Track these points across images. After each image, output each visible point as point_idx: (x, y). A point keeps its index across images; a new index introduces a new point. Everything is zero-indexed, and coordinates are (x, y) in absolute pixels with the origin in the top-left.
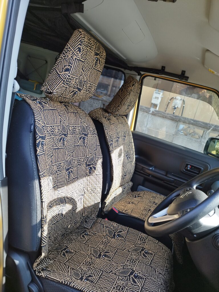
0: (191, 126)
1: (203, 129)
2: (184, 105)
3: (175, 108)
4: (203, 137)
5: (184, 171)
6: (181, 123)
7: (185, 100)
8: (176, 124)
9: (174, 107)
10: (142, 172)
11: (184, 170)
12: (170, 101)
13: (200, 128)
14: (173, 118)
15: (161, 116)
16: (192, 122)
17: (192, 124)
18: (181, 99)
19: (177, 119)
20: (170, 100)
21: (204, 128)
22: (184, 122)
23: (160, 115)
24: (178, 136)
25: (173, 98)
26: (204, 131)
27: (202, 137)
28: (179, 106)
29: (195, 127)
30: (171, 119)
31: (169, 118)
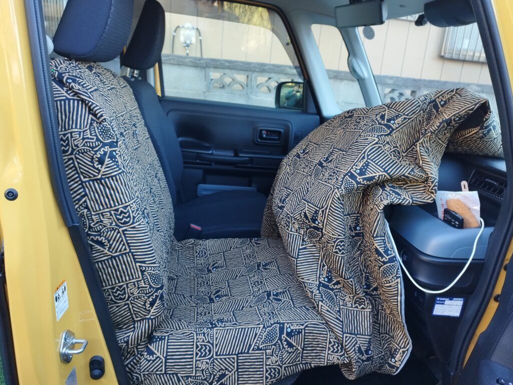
0: (227, 71)
1: (247, 73)
2: (200, 38)
3: (188, 46)
4: (249, 86)
5: (258, 142)
6: (212, 69)
7: (199, 28)
8: (203, 72)
9: (185, 43)
10: (198, 161)
11: (259, 140)
12: (174, 34)
13: (241, 72)
14: (196, 63)
15: (176, 63)
16: (227, 64)
17: (229, 68)
18: (193, 28)
19: (202, 64)
20: (175, 31)
21: (246, 70)
22: (216, 67)
23: (172, 61)
24: (212, 92)
25: (178, 27)
26: (248, 77)
27: (247, 85)
28: (194, 40)
29: (233, 71)
30: (194, 66)
31: (190, 64)
